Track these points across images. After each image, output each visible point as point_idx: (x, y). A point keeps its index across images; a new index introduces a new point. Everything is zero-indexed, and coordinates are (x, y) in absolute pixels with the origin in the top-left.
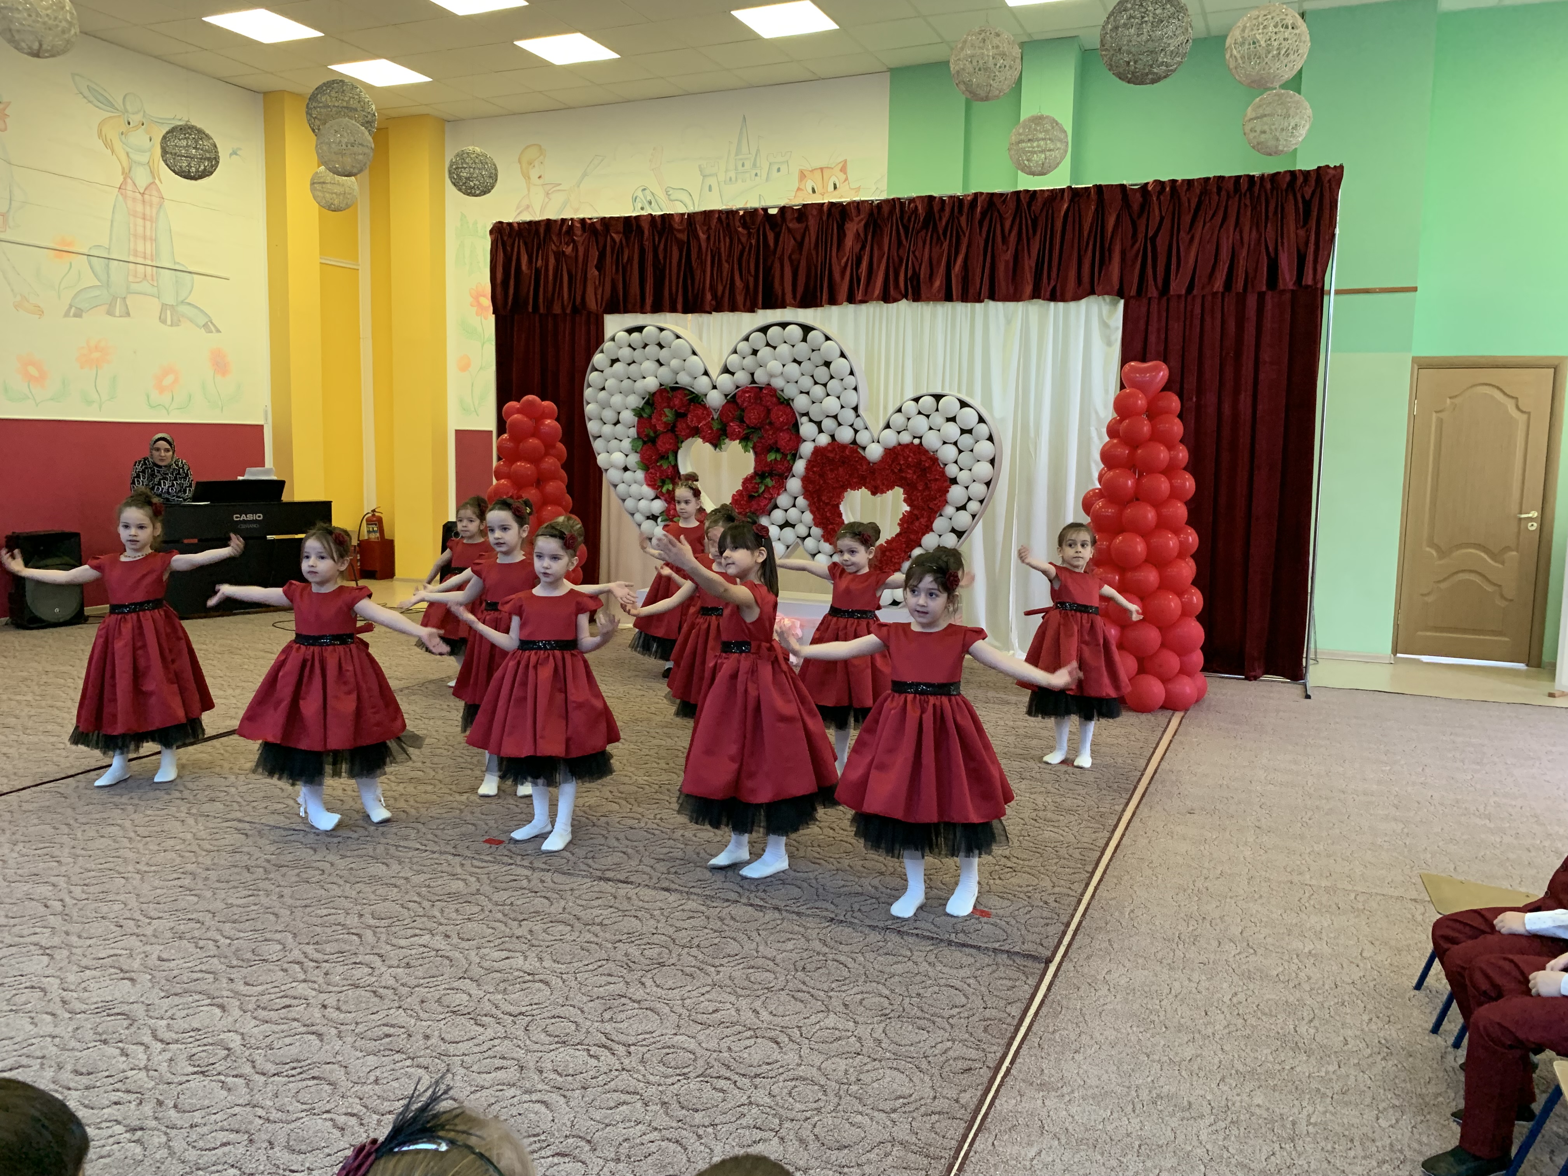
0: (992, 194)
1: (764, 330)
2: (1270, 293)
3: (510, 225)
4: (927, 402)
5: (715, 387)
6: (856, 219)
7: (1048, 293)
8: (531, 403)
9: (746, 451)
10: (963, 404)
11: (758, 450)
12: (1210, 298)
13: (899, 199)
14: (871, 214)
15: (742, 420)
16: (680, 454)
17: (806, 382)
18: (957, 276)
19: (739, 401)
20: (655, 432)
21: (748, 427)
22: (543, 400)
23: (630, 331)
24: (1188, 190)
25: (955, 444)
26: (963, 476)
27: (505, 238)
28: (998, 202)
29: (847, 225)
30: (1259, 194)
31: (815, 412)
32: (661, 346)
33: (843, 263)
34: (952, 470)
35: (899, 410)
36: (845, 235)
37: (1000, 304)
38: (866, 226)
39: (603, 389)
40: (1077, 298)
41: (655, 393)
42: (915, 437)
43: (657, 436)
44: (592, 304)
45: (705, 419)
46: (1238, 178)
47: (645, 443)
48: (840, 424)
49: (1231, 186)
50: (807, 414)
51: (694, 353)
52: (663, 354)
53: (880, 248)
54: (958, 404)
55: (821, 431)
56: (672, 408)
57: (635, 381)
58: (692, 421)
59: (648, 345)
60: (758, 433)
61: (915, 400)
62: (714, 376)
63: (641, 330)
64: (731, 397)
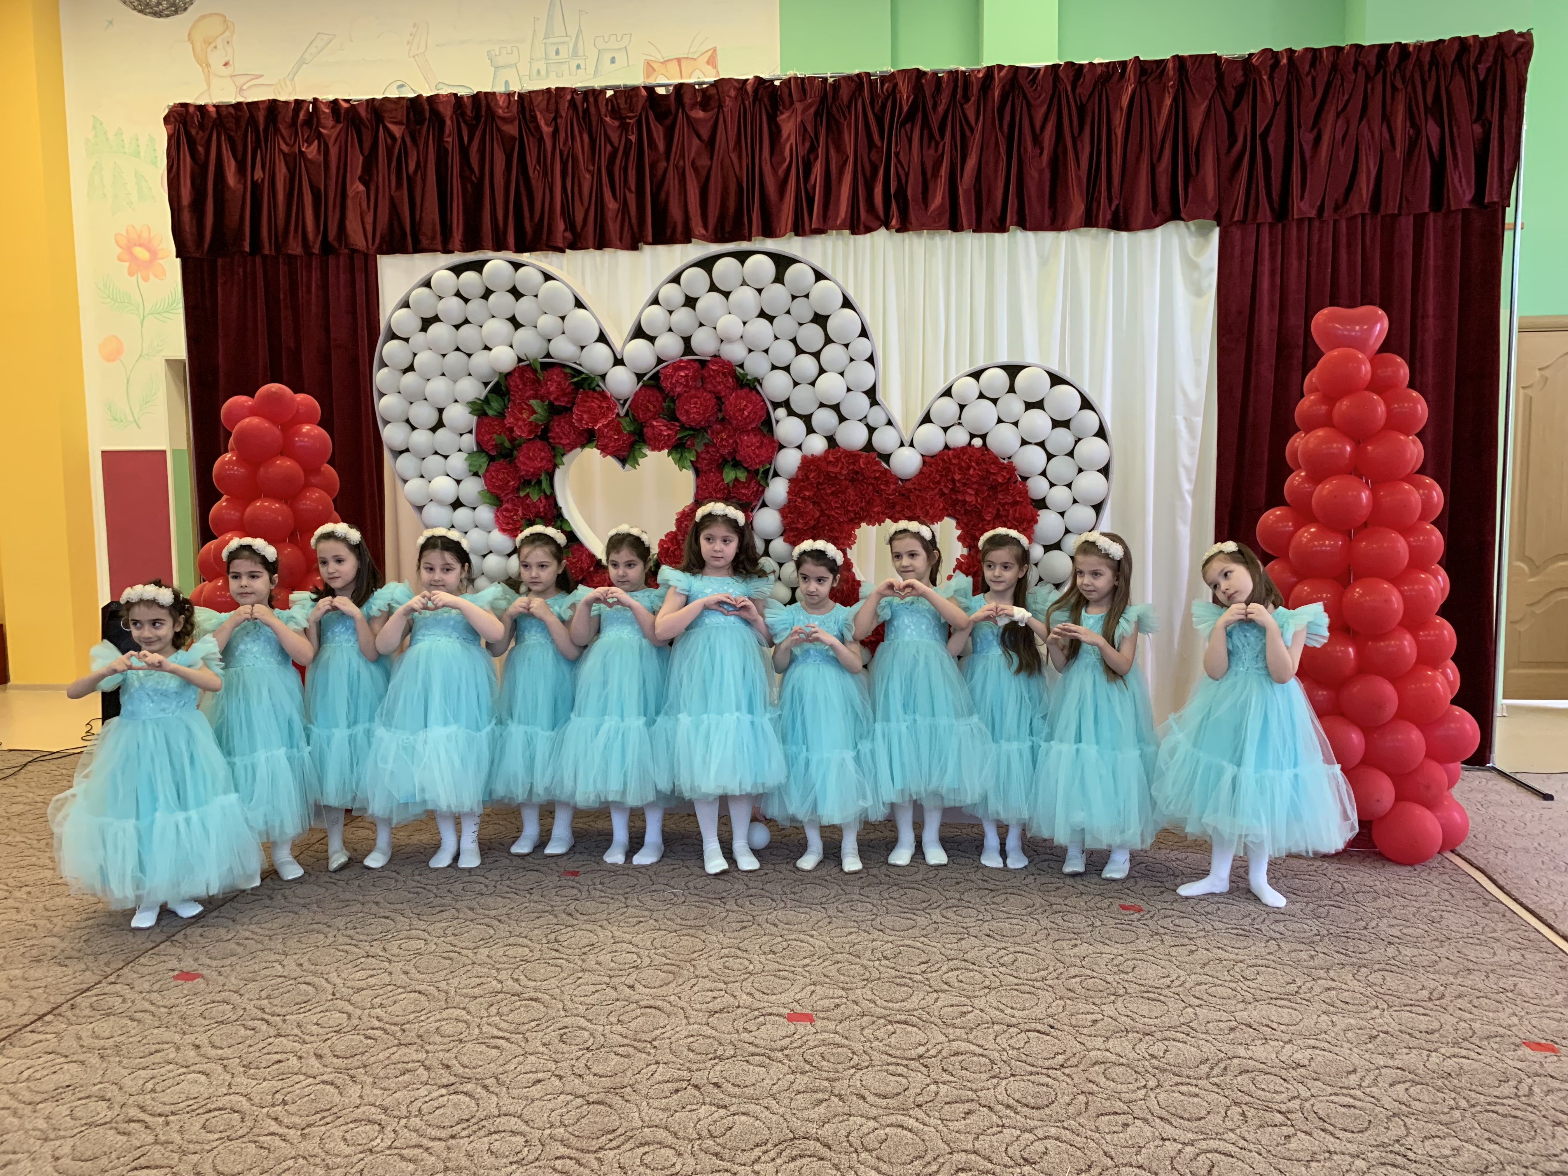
0: (1017, 67)
1: (707, 264)
2: (1432, 216)
3: (202, 108)
4: (996, 378)
5: (619, 362)
6: (799, 106)
7: (1109, 217)
8: (274, 398)
9: (682, 467)
10: (1056, 380)
11: (703, 466)
12: (1343, 225)
13: (868, 75)
14: (824, 98)
15: (673, 417)
16: (558, 474)
17: (784, 351)
18: (965, 191)
19: (666, 385)
20: (512, 440)
21: (683, 427)
22: (295, 393)
23: (457, 270)
24: (1313, 65)
25: (1042, 444)
26: (1059, 496)
27: (193, 132)
28: (1024, 83)
29: (782, 118)
30: (1412, 73)
31: (802, 399)
32: (516, 293)
33: (781, 171)
34: (1038, 487)
35: (948, 393)
36: (779, 130)
37: (1030, 234)
38: (818, 114)
39: (411, 368)
40: (1150, 224)
41: (508, 375)
42: (972, 436)
43: (514, 447)
44: (357, 239)
45: (605, 416)
46: (1384, 48)
47: (491, 459)
48: (842, 419)
49: (1372, 59)
50: (786, 404)
51: (579, 304)
52: (524, 308)
53: (840, 149)
54: (1047, 380)
55: (810, 430)
56: (542, 399)
57: (469, 355)
58: (580, 420)
59: (492, 292)
60: (703, 436)
61: (976, 375)
62: (617, 343)
63: (478, 266)
64: (649, 379)
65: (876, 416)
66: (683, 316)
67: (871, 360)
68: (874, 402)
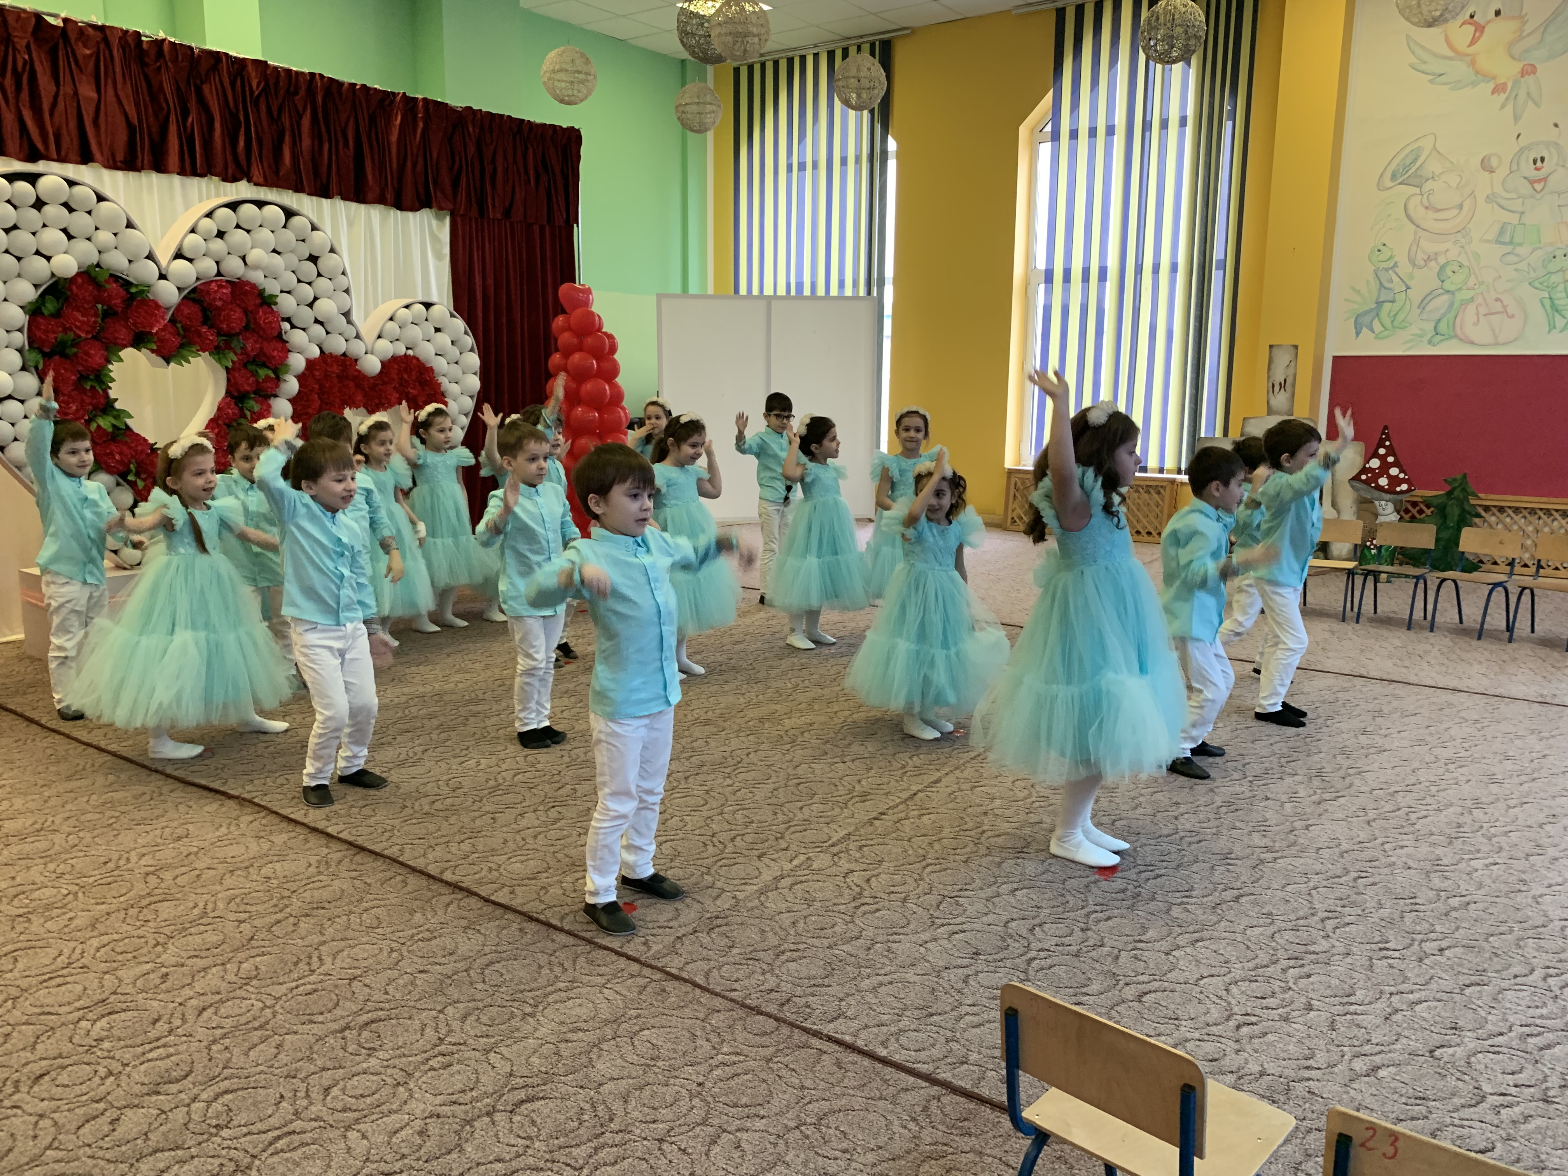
0: (332, 79)
1: (233, 206)
4: (419, 310)
10: (451, 314)
11: (237, 364)
15: (210, 325)
17: (289, 279)
19: (204, 299)
21: (223, 333)
23: (9, 178)
24: (490, 122)
25: (445, 356)
26: (453, 390)
31: (302, 316)
32: (69, 207)
34: (443, 382)
35: (392, 318)
37: (342, 203)
38: (189, 76)
40: (414, 209)
41: (68, 279)
42: (408, 348)
45: (158, 322)
46: (522, 121)
48: (327, 333)
49: (515, 126)
50: (291, 319)
51: (131, 225)
52: (80, 221)
54: (448, 314)
55: (309, 340)
57: (19, 259)
58: (134, 324)
59: (45, 204)
60: (238, 341)
61: (407, 307)
62: (163, 262)
63: (32, 178)
64: (189, 293)
65: (351, 332)
66: (218, 245)
67: (347, 291)
68: (349, 322)
